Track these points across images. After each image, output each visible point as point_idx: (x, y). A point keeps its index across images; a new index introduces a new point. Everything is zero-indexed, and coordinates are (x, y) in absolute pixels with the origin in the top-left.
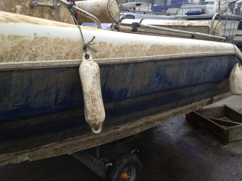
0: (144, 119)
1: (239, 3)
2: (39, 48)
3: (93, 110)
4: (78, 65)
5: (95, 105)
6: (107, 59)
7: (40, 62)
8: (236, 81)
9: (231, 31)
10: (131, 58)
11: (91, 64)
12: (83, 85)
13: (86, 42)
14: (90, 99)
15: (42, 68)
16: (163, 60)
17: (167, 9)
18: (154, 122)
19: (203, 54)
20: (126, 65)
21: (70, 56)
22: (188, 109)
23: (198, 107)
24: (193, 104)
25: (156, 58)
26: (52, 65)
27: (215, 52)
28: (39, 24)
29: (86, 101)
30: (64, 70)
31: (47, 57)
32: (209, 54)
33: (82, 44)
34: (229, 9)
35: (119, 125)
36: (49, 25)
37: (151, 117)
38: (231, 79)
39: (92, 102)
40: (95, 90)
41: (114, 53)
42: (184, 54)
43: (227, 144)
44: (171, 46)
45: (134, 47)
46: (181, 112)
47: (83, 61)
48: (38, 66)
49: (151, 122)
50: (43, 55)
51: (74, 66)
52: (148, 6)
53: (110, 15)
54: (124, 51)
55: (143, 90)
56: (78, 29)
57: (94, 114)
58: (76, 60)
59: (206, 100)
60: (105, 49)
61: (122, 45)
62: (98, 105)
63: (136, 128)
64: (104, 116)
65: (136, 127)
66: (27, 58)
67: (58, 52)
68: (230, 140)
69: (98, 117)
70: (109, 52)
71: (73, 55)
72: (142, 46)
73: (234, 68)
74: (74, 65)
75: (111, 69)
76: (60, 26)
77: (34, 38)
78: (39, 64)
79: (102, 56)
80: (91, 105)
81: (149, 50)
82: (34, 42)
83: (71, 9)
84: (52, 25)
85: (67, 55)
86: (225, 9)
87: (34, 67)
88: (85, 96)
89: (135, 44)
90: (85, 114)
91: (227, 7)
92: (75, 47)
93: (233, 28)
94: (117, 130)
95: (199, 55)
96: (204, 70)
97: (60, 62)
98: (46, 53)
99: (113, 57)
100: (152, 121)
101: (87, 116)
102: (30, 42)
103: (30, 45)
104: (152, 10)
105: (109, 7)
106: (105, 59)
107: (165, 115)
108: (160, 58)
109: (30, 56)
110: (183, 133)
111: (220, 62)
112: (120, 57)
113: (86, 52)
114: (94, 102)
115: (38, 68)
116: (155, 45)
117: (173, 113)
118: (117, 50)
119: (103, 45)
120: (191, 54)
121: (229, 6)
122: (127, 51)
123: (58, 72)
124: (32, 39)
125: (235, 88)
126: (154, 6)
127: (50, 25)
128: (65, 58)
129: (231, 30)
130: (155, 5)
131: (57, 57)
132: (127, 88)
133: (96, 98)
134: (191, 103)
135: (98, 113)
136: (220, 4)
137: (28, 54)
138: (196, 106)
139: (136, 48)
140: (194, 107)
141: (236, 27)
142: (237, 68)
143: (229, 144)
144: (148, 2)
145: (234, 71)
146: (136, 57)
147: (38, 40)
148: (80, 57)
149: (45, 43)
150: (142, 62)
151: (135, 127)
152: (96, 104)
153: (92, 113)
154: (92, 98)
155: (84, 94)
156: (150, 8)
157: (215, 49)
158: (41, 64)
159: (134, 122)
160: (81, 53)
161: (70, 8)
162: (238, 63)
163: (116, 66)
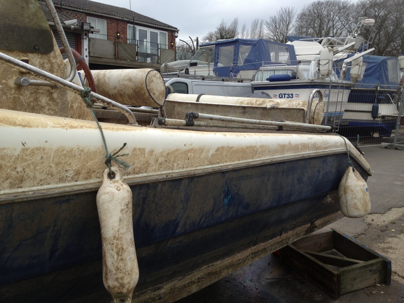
0: (204, 267)
1: (348, 63)
2: (28, 166)
3: (117, 269)
4: (95, 188)
5: (122, 259)
6: (145, 175)
7: (29, 189)
8: (349, 196)
9: (338, 106)
10: (185, 170)
11: (119, 189)
12: (102, 224)
13: (111, 150)
14: (114, 249)
15: (32, 199)
16: (235, 170)
17: (237, 72)
18: (220, 272)
19: (297, 157)
20: (175, 182)
21: (81, 176)
22: (275, 243)
23: (291, 239)
24: (284, 235)
25: (224, 168)
26: (50, 192)
27: (316, 151)
28: (31, 127)
29: (106, 253)
30: (69, 200)
31: (41, 180)
32: (305, 156)
33: (103, 154)
34: (333, 72)
35: (162, 283)
36: (49, 127)
37: (215, 263)
38: (342, 192)
39: (118, 253)
40: (123, 232)
41: (157, 165)
42: (268, 157)
43: (339, 297)
44: (247, 147)
45: (189, 153)
46: (264, 250)
47: (104, 182)
48: (25, 196)
49: (216, 272)
50: (35, 178)
51: (87, 191)
52: (209, 67)
53: (150, 95)
54: (172, 159)
55: (203, 220)
56: (98, 131)
57: (120, 275)
58: (92, 181)
59: (303, 226)
60: (142, 159)
61: (170, 151)
62: (128, 259)
63: (190, 284)
64: (137, 276)
65: (192, 283)
66: (7, 184)
67: (62, 171)
68: (344, 290)
69: (126, 281)
70: (149, 164)
71: (88, 173)
72: (201, 150)
73: (345, 175)
74: (88, 189)
75: (150, 191)
76: (68, 128)
77: (22, 150)
78: (27, 193)
79: (137, 170)
80: (116, 259)
81: (213, 155)
82: (20, 157)
83: (87, 99)
84: (54, 127)
85: (76, 175)
86: (327, 71)
87: (17, 199)
88: (104, 244)
89: (191, 147)
90: (104, 275)
91: (331, 68)
92: (91, 160)
93: (341, 101)
94: (157, 293)
95: (291, 158)
96: (300, 180)
97: (64, 187)
98: (40, 173)
99: (155, 170)
100: (218, 270)
101: (107, 279)
102: (14, 157)
103: (14, 162)
104: (216, 73)
105: (147, 84)
106: (141, 175)
107: (239, 258)
108: (230, 167)
109: (11, 181)
110: (267, 280)
111: (323, 166)
112: (166, 170)
113: (110, 168)
114: (120, 254)
115: (24, 200)
116: (223, 148)
117: (252, 254)
118: (161, 160)
119: (138, 152)
120: (278, 157)
121: (333, 66)
122: (178, 160)
123: (59, 203)
124: (17, 153)
125: (348, 207)
126: (218, 66)
127: (51, 127)
128: (72, 179)
129: (338, 103)
130: (220, 65)
131: (60, 179)
132: (176, 219)
133: (125, 247)
134: (281, 235)
135: (127, 273)
136: (319, 64)
137: (8, 178)
138: (289, 238)
139: (192, 154)
140: (285, 240)
141: (346, 98)
142: (350, 174)
143: (341, 297)
144: (209, 60)
145: (347, 179)
146: (193, 169)
147: (28, 153)
148: (98, 175)
149: (39, 158)
150: (202, 176)
151: (188, 284)
152: (124, 256)
153: (116, 274)
154: (117, 247)
155: (103, 240)
156: (212, 69)
157: (315, 146)
158: (30, 193)
159: (186, 276)
160: (100, 168)
161: (85, 97)
162: (351, 166)
163: (160, 185)
